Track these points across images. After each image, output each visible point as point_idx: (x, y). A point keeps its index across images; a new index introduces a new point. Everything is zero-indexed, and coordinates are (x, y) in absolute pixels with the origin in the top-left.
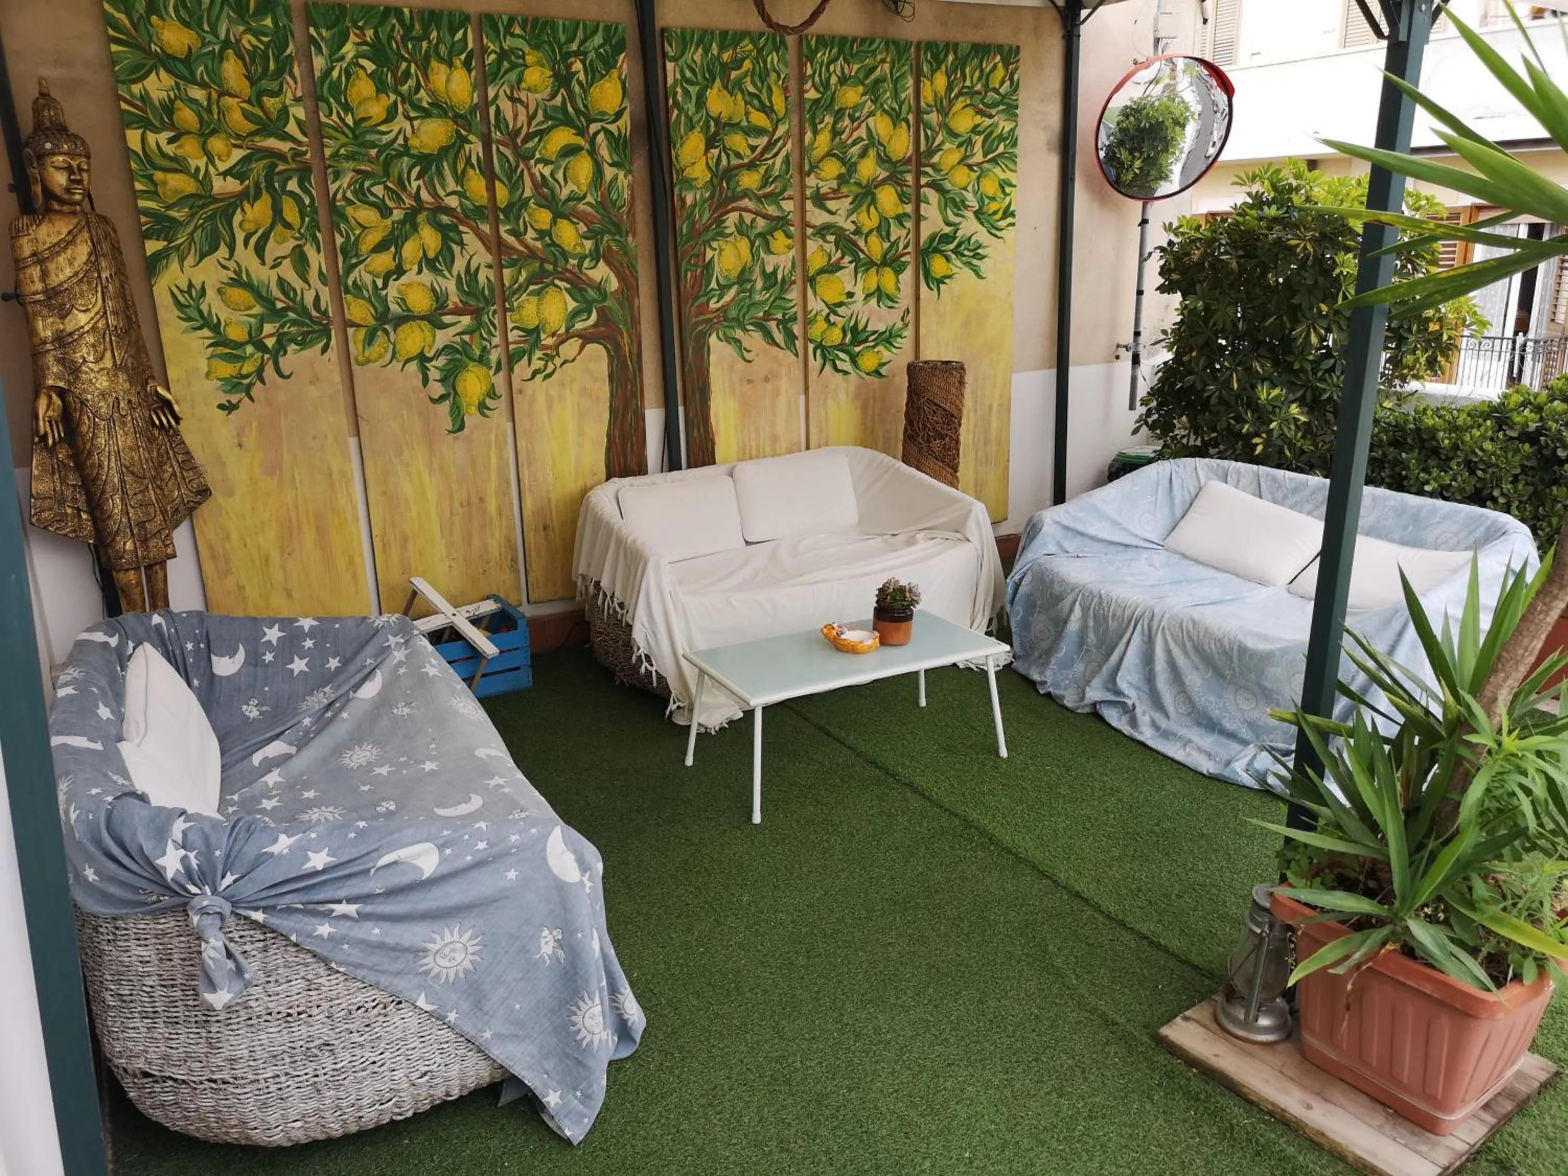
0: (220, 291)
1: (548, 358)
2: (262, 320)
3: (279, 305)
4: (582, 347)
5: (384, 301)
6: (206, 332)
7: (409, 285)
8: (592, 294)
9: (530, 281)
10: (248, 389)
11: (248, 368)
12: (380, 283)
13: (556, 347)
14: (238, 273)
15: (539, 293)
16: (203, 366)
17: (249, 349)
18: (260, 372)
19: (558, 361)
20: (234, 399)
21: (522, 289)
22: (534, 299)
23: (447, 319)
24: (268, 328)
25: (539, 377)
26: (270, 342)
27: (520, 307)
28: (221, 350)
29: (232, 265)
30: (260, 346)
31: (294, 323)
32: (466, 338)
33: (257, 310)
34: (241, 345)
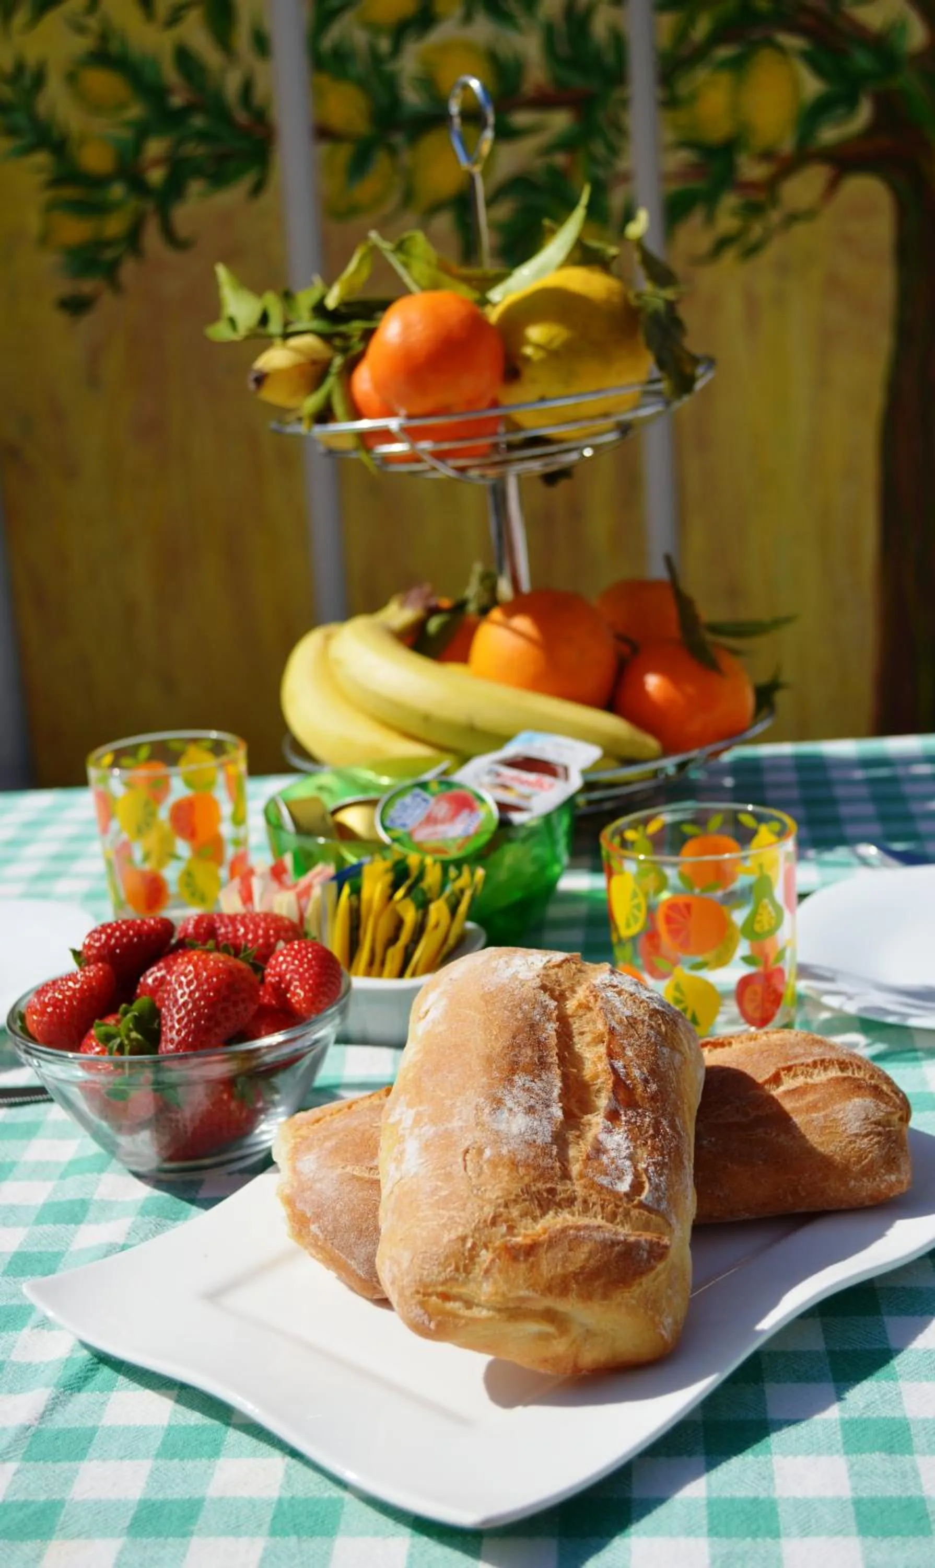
0: (72, 78)
1: (753, 210)
2: (143, 131)
3: (177, 101)
4: (833, 185)
5: (390, 84)
6: (41, 158)
7: (444, 48)
8: (862, 60)
9: (719, 36)
10: (111, 271)
11: (115, 226)
12: (384, 45)
13: (771, 186)
14: (104, 37)
15: (737, 65)
16: (33, 222)
17: (117, 191)
18: (133, 239)
19: (775, 216)
20: (87, 286)
21: (699, 55)
22: (725, 79)
23: (521, 118)
24: (155, 147)
25: (730, 256)
26: (156, 176)
27: (693, 97)
28: (69, 193)
29: (93, 23)
30: (137, 184)
31: (203, 136)
32: (560, 159)
33: (136, 111)
34: (99, 182)
